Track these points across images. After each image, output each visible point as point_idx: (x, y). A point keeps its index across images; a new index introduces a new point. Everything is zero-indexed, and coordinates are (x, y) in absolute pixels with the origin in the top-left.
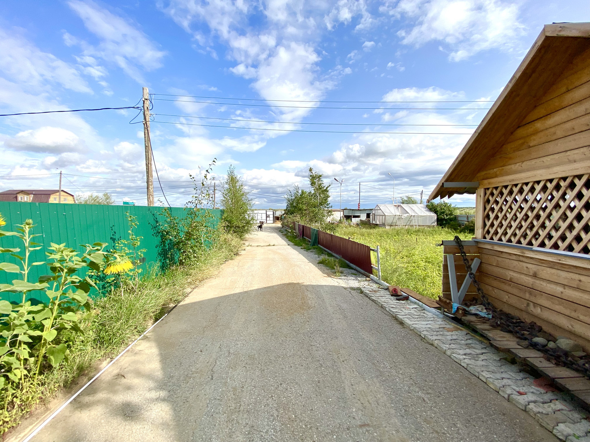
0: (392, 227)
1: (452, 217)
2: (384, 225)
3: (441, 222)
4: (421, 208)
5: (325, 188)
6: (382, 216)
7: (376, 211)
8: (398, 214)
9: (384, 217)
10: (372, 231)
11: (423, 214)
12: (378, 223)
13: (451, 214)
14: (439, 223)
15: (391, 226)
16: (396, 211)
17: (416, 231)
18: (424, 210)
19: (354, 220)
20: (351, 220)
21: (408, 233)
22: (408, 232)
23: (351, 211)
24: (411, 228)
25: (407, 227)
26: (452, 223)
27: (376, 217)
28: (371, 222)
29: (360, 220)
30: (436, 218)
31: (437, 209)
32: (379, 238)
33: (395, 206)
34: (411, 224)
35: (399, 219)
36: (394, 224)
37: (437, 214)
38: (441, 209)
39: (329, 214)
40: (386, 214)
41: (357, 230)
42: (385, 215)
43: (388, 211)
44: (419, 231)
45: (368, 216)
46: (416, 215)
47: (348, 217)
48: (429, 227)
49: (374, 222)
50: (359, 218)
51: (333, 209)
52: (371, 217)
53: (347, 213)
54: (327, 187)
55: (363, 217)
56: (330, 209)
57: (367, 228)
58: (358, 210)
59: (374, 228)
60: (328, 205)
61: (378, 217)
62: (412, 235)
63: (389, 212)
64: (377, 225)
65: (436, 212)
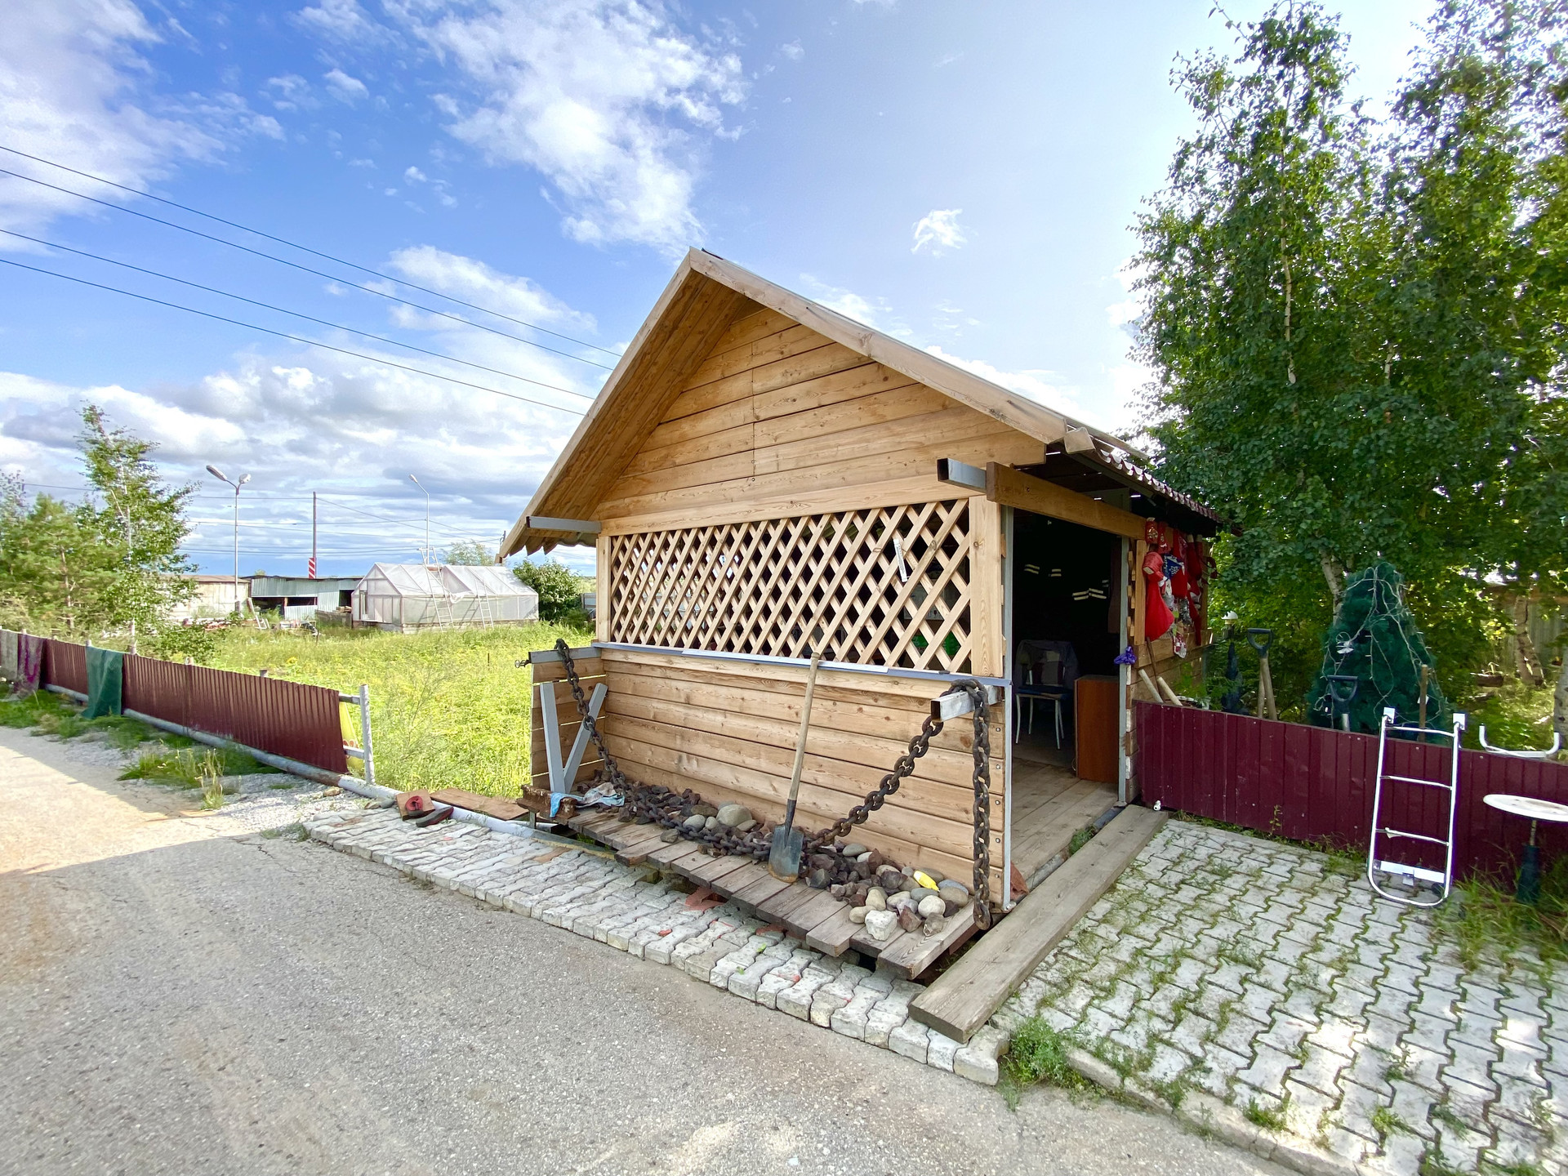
0: (422, 630)
1: (572, 598)
2: (397, 624)
3: (548, 611)
4: (500, 576)
5: (165, 498)
6: (392, 597)
7: (372, 584)
8: (439, 590)
9: (397, 601)
10: (357, 644)
11: (505, 592)
12: (379, 619)
13: (570, 592)
14: (544, 613)
15: (419, 625)
16: (434, 583)
17: (488, 637)
18: (507, 581)
19: (295, 615)
20: (282, 613)
21: (467, 642)
22: (467, 640)
23: (281, 583)
24: (475, 629)
25: (464, 626)
26: (573, 611)
27: (370, 600)
28: (356, 618)
29: (317, 613)
30: (537, 601)
31: (538, 579)
32: (381, 663)
33: (431, 569)
34: (476, 618)
35: (442, 605)
36: (429, 621)
37: (539, 592)
38: (548, 581)
39: (184, 591)
40: (404, 593)
41: (306, 645)
42: (401, 597)
43: (408, 583)
44: (495, 635)
45: (346, 598)
46: (489, 594)
47: (268, 604)
48: (520, 623)
49: (365, 618)
50: (314, 607)
51: (200, 575)
52: (355, 601)
53: (263, 590)
54: (176, 497)
55: (329, 602)
56: (186, 575)
57: (343, 636)
58: (311, 579)
59: (365, 634)
60: (177, 559)
61: (379, 601)
62: (478, 647)
63: (414, 586)
64: (374, 624)
65: (537, 587)
